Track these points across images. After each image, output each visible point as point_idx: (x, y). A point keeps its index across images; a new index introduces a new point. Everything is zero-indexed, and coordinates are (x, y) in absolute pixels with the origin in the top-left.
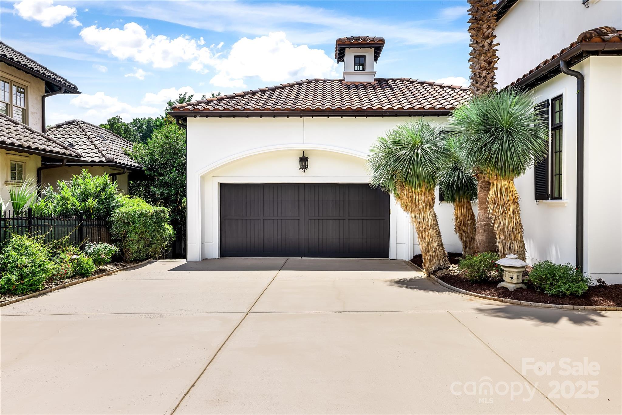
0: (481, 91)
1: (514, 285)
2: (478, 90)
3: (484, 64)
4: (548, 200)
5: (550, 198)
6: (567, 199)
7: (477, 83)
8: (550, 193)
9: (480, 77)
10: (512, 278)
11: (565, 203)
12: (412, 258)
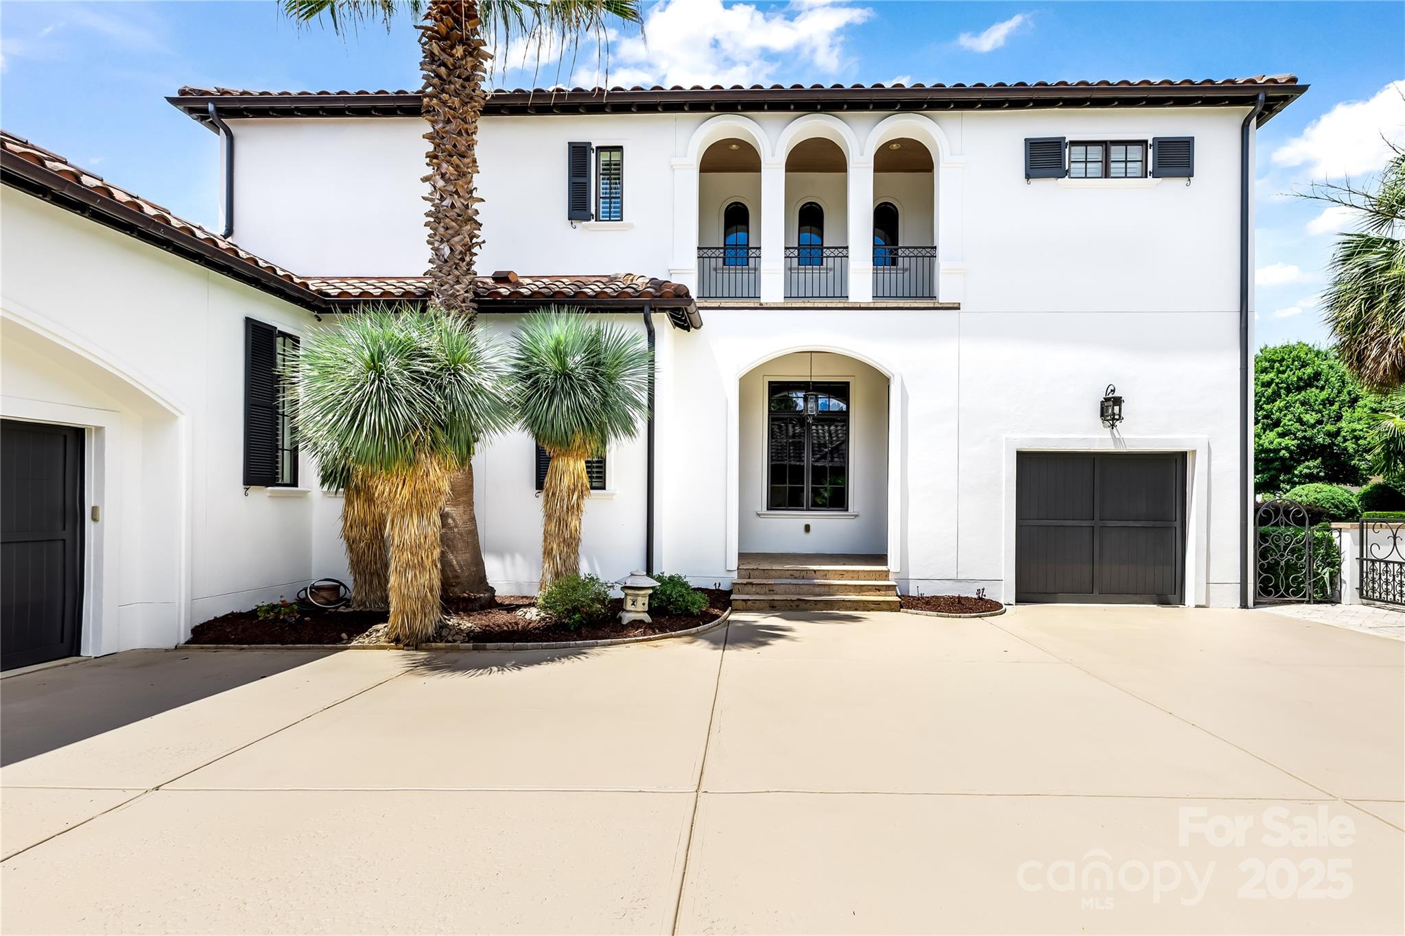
3: (466, 240)
6: (616, 490)
10: (643, 604)
11: (613, 495)
12: (190, 636)
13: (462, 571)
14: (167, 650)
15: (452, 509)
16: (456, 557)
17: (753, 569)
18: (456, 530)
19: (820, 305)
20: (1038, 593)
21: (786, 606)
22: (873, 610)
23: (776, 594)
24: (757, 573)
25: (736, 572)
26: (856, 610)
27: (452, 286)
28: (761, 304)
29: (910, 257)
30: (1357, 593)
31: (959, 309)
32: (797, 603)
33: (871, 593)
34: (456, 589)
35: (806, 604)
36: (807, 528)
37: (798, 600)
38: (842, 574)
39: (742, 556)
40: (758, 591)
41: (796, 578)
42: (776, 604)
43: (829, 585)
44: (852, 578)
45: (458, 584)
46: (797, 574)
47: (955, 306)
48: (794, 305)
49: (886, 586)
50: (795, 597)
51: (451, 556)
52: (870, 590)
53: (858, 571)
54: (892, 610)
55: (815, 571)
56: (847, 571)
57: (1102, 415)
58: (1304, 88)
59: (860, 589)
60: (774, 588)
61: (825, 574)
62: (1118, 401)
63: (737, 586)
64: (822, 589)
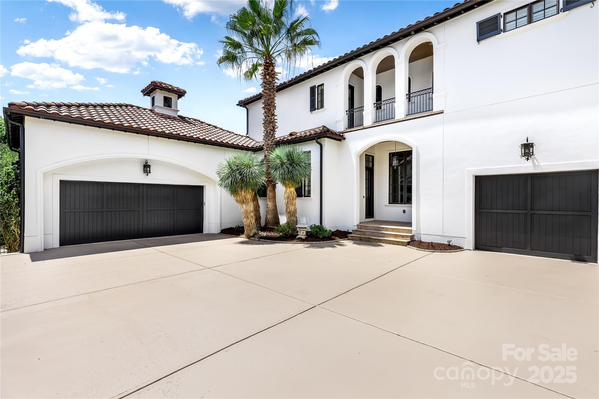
0: (270, 141)
1: (304, 236)
2: (269, 140)
3: (272, 128)
4: (302, 197)
5: (303, 197)
6: (313, 197)
7: (268, 137)
8: (303, 194)
9: (270, 134)
10: (303, 233)
11: (312, 199)
12: (220, 231)
13: (270, 220)
14: (216, 234)
15: (269, 203)
16: (269, 216)
17: (362, 226)
18: (269, 209)
19: (384, 123)
20: (492, 246)
21: (365, 240)
22: (396, 244)
23: (366, 235)
24: (363, 227)
25: (356, 226)
26: (390, 244)
27: (267, 142)
28: (364, 127)
29: (420, 95)
31: (443, 113)
32: (369, 239)
33: (400, 238)
34: (269, 225)
35: (372, 240)
36: (404, 211)
37: (369, 238)
38: (393, 230)
40: (360, 233)
41: (376, 230)
42: (362, 239)
43: (385, 234)
44: (397, 232)
45: (269, 224)
46: (377, 229)
47: (441, 112)
49: (406, 236)
51: (268, 216)
53: (399, 229)
54: (403, 245)
55: (383, 228)
56: (395, 229)
57: (522, 154)
59: (396, 236)
60: (365, 233)
61: (387, 229)
62: (531, 145)
63: (353, 231)
64: (382, 235)
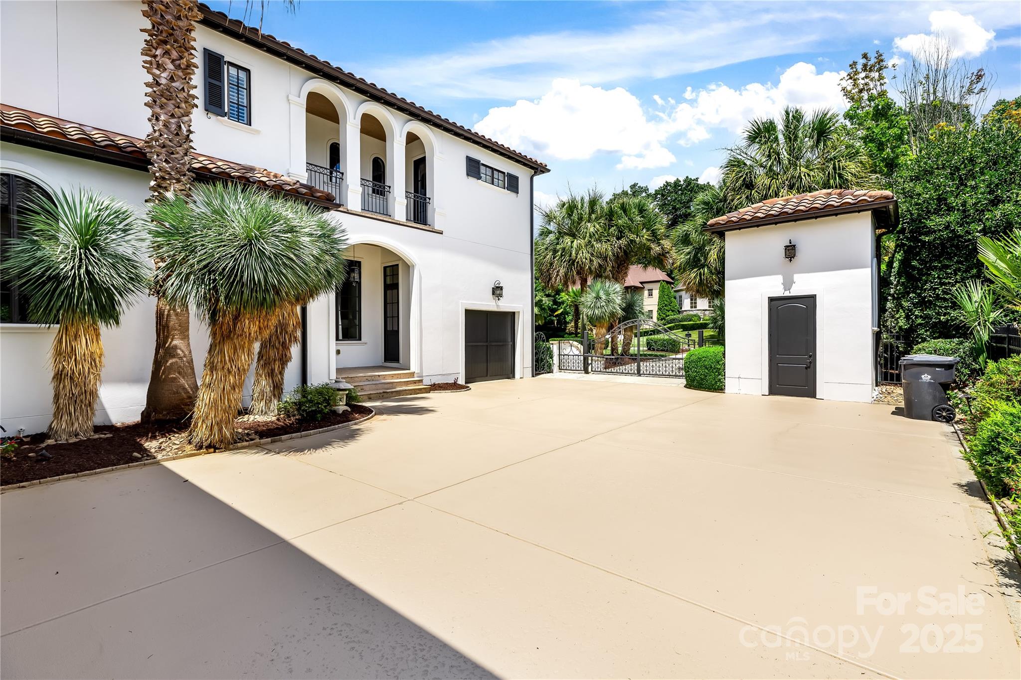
15: (181, 341)
18: (185, 359)
20: (472, 378)
23: (366, 391)
26: (411, 394)
28: (349, 211)
30: (558, 368)
31: (443, 234)
38: (392, 376)
39: (339, 371)
42: (372, 396)
43: (392, 383)
44: (398, 378)
47: (441, 232)
48: (366, 215)
49: (417, 381)
50: (381, 391)
52: (411, 384)
53: (400, 374)
54: (427, 393)
55: (379, 376)
57: (493, 294)
58: (549, 171)
60: (364, 387)
61: (385, 377)
62: (501, 288)
64: (390, 385)
